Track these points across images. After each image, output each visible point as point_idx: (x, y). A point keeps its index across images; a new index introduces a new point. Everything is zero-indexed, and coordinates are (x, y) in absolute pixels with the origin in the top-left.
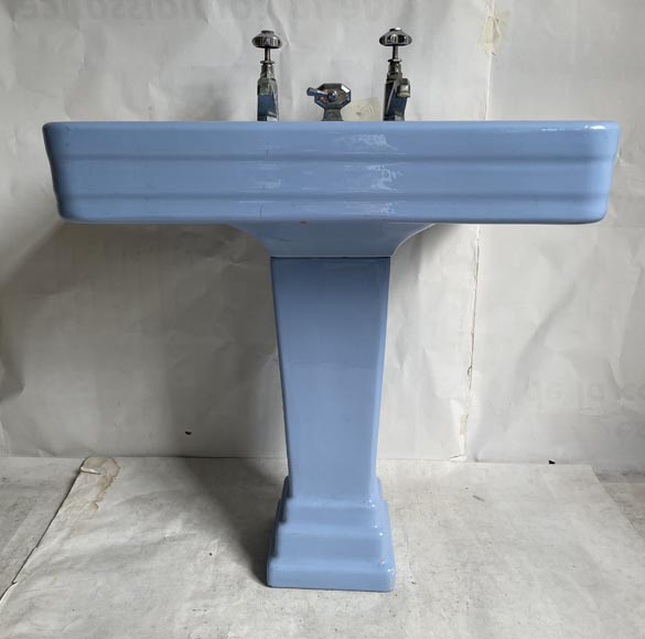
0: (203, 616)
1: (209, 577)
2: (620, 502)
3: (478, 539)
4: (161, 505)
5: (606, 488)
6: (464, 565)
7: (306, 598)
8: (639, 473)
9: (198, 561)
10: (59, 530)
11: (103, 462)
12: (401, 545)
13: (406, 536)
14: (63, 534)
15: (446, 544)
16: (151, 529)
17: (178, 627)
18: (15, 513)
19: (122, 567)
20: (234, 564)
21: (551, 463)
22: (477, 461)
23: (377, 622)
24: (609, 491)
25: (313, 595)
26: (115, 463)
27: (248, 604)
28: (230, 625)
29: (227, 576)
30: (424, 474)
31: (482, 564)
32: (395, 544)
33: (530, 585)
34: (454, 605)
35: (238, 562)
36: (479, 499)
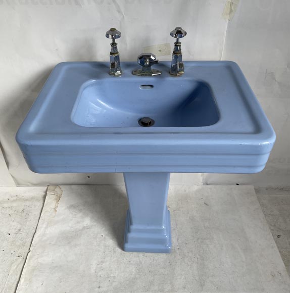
0: (102, 267)
1: (103, 247)
2: (262, 205)
3: (204, 226)
4: (81, 209)
5: (258, 197)
6: (198, 240)
7: (138, 257)
8: (272, 189)
9: (98, 239)
10: (43, 223)
11: (55, 188)
12: (174, 229)
13: (176, 225)
14: (44, 226)
15: (191, 228)
16: (78, 222)
17: (93, 271)
18: (24, 214)
19: (69, 243)
20: (111, 240)
21: (237, 184)
22: (207, 185)
23: (164, 268)
24: (259, 199)
25: (141, 255)
26: (60, 188)
27: (117, 260)
28: (111, 270)
29: (109, 246)
30: (185, 191)
31: (205, 239)
32: (172, 229)
33: (222, 249)
34: (193, 259)
35: (112, 239)
36: (206, 204)
